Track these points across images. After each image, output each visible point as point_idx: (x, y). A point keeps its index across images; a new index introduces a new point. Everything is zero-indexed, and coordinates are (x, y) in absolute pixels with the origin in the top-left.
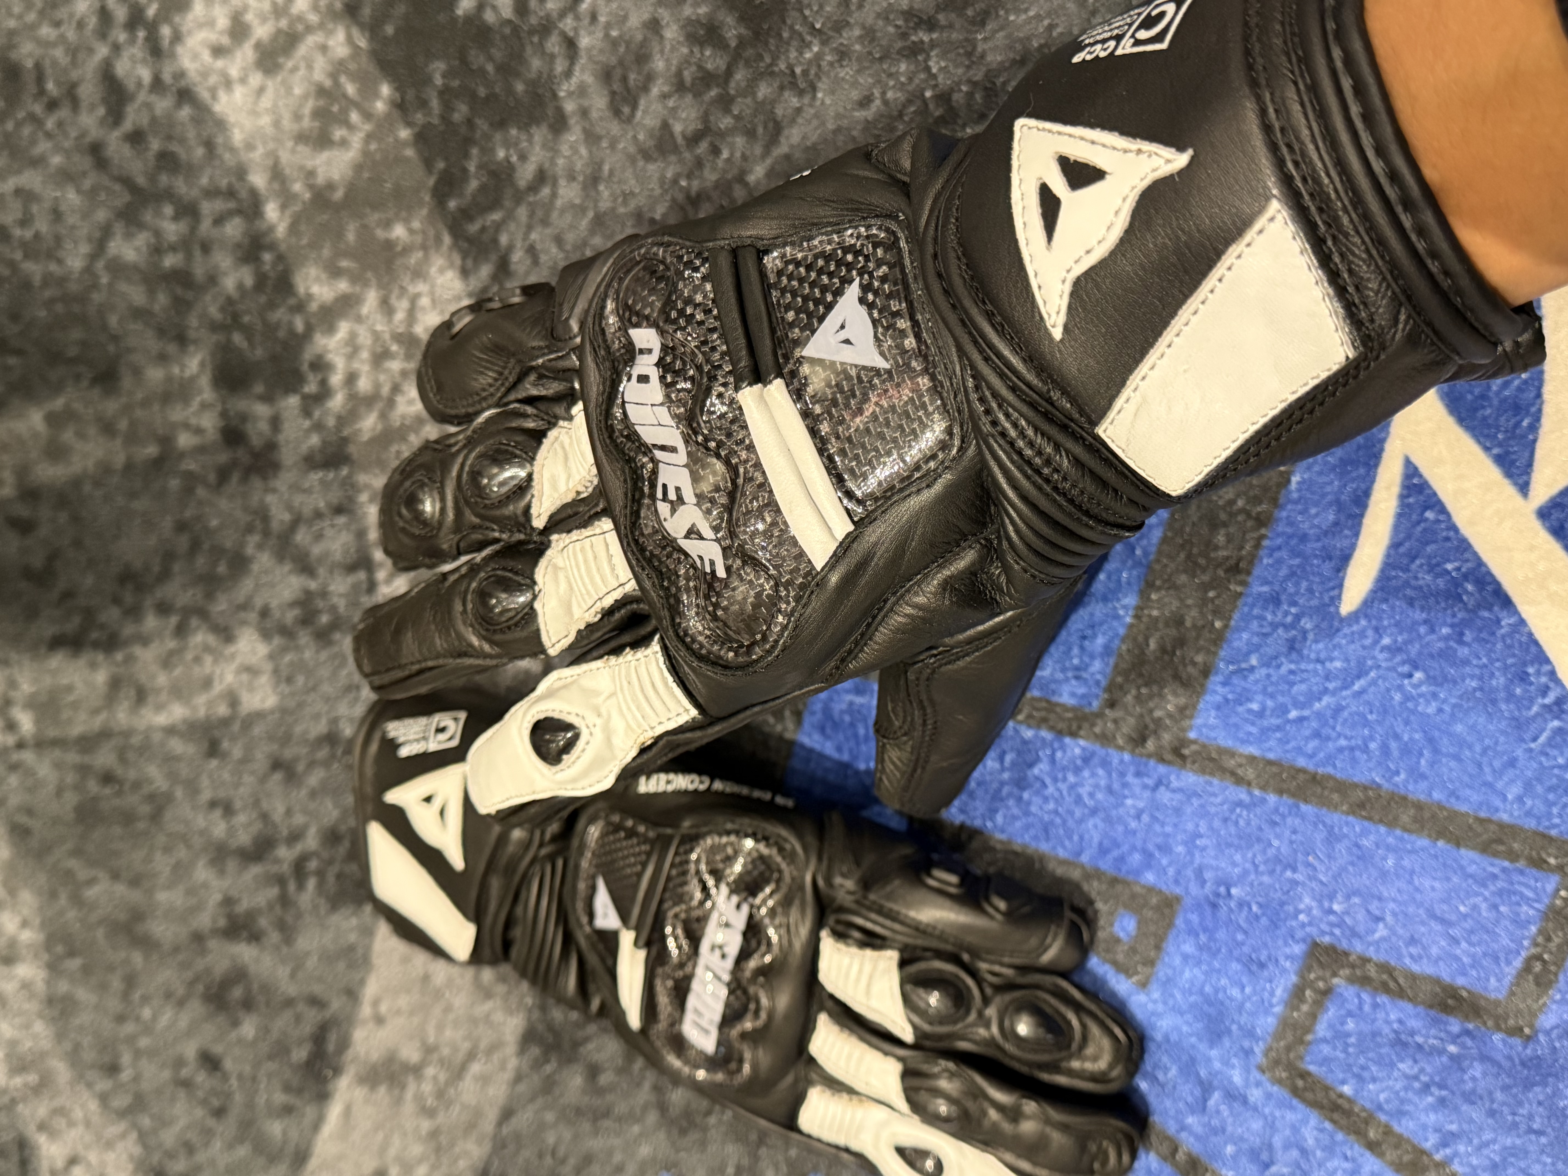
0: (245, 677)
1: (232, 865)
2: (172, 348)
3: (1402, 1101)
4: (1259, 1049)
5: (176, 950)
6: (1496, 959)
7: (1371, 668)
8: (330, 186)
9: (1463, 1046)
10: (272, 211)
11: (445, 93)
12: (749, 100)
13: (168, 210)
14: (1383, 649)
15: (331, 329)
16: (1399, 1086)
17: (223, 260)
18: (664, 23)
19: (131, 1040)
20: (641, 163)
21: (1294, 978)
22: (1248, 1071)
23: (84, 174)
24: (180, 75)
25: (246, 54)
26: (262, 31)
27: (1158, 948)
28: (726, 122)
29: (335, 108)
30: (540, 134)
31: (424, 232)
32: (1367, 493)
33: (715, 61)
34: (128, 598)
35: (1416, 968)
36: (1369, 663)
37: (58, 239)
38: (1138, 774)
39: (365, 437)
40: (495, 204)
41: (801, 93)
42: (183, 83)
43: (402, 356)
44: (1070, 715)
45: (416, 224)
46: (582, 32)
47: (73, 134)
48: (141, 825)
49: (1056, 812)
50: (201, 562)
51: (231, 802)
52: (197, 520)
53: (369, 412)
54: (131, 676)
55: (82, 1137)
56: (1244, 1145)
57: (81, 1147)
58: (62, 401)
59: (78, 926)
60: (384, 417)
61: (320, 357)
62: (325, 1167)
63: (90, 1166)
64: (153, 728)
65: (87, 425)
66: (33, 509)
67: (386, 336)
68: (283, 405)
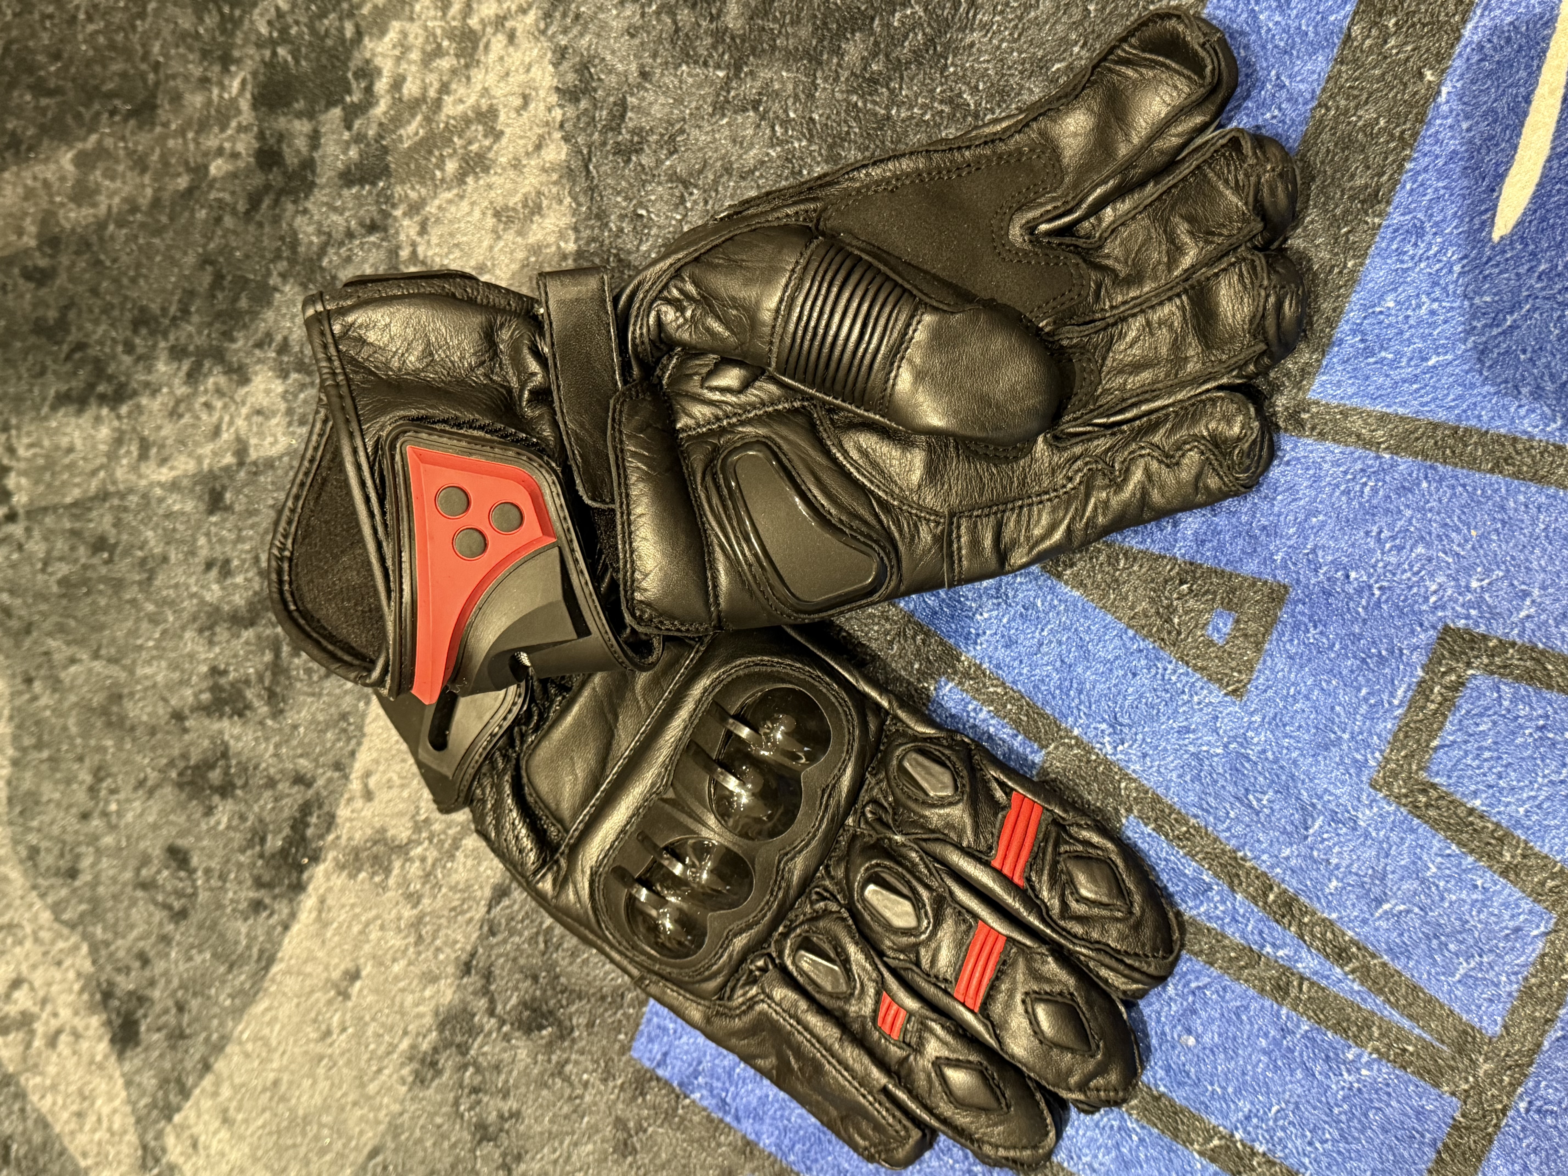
0: (255, 421)
1: (222, 633)
2: (214, 71)
4: (1374, 761)
5: (153, 730)
7: (1526, 300)
15: (382, 31)
19: (94, 839)
21: (1420, 673)
27: (1259, 649)
32: (1528, 100)
34: (142, 344)
36: (1525, 293)
39: (406, 145)
43: (453, 54)
48: (130, 594)
51: (227, 562)
52: (221, 252)
53: (413, 116)
54: (134, 429)
55: (27, 956)
56: (1352, 879)
57: (24, 968)
58: (94, 138)
59: (48, 713)
60: (428, 120)
61: (368, 62)
62: (288, 972)
63: (32, 989)
64: (152, 485)
65: (117, 161)
66: (52, 257)
67: (439, 32)
68: (322, 118)
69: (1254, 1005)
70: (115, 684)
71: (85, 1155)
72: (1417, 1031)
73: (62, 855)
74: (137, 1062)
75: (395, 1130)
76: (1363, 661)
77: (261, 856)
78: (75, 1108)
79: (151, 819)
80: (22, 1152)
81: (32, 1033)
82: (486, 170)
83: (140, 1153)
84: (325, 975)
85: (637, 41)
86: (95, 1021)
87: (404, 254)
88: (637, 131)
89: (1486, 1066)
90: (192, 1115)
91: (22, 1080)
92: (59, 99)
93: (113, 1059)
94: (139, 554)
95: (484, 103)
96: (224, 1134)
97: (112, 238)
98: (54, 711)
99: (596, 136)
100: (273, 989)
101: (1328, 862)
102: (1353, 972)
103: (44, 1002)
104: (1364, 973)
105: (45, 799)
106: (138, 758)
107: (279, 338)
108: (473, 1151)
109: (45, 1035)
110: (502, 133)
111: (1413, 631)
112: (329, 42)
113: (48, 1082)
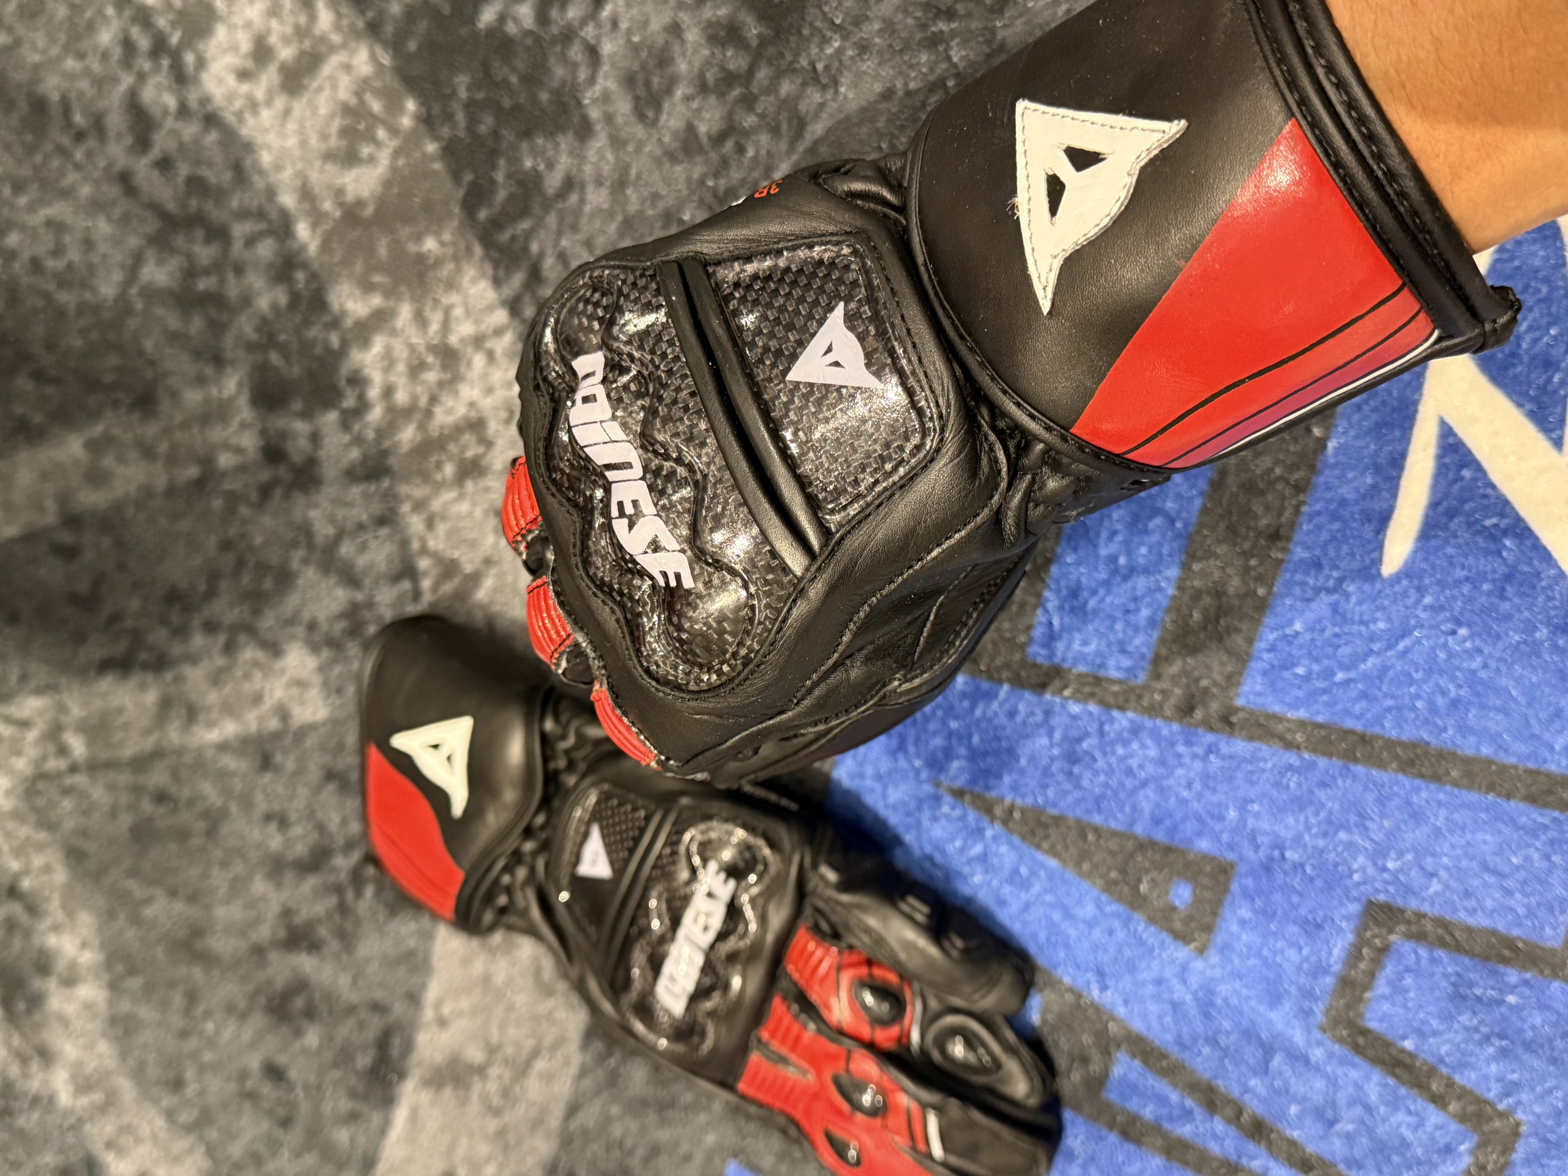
0: (295, 691)
1: (289, 876)
2: (209, 370)
3: (1463, 1054)
4: (1319, 1009)
5: (237, 963)
6: (1551, 910)
7: (1415, 628)
8: (360, 203)
9: (1521, 996)
10: (303, 230)
11: (470, 105)
12: (771, 98)
13: (200, 234)
14: (1425, 609)
15: (365, 343)
16: (1459, 1038)
17: (256, 281)
18: (684, 26)
19: (194, 1055)
20: (667, 165)
21: (1350, 937)
22: (1308, 1030)
23: (114, 203)
24: (205, 100)
25: (270, 76)
26: (286, 53)
27: (1214, 914)
28: (749, 121)
29: (362, 126)
30: (565, 141)
31: (454, 244)
32: (1403, 455)
33: (736, 61)
34: (175, 618)
35: (1471, 921)
36: (1413, 622)
37: (91, 268)
38: (1188, 743)
39: (405, 448)
40: (524, 212)
41: (824, 88)
42: (209, 108)
43: (438, 367)
44: (1116, 688)
45: (447, 236)
46: (604, 40)
47: (102, 164)
48: (196, 842)
49: (1107, 785)
50: (246, 580)
51: (285, 815)
52: (240, 539)
53: (408, 422)
54: (180, 695)
55: (149, 1153)
57: (147, 1164)
58: (100, 426)
60: (422, 426)
61: (357, 371)
64: (204, 746)
65: (126, 448)
66: (75, 534)
67: (422, 349)
68: (320, 419)
70: (194, 921)
73: (167, 1067)
77: (353, 1072)
79: (246, 1039)
92: (62, 388)
94: (201, 806)
97: (133, 520)
105: (143, 1020)
107: (307, 618)
110: (492, 443)
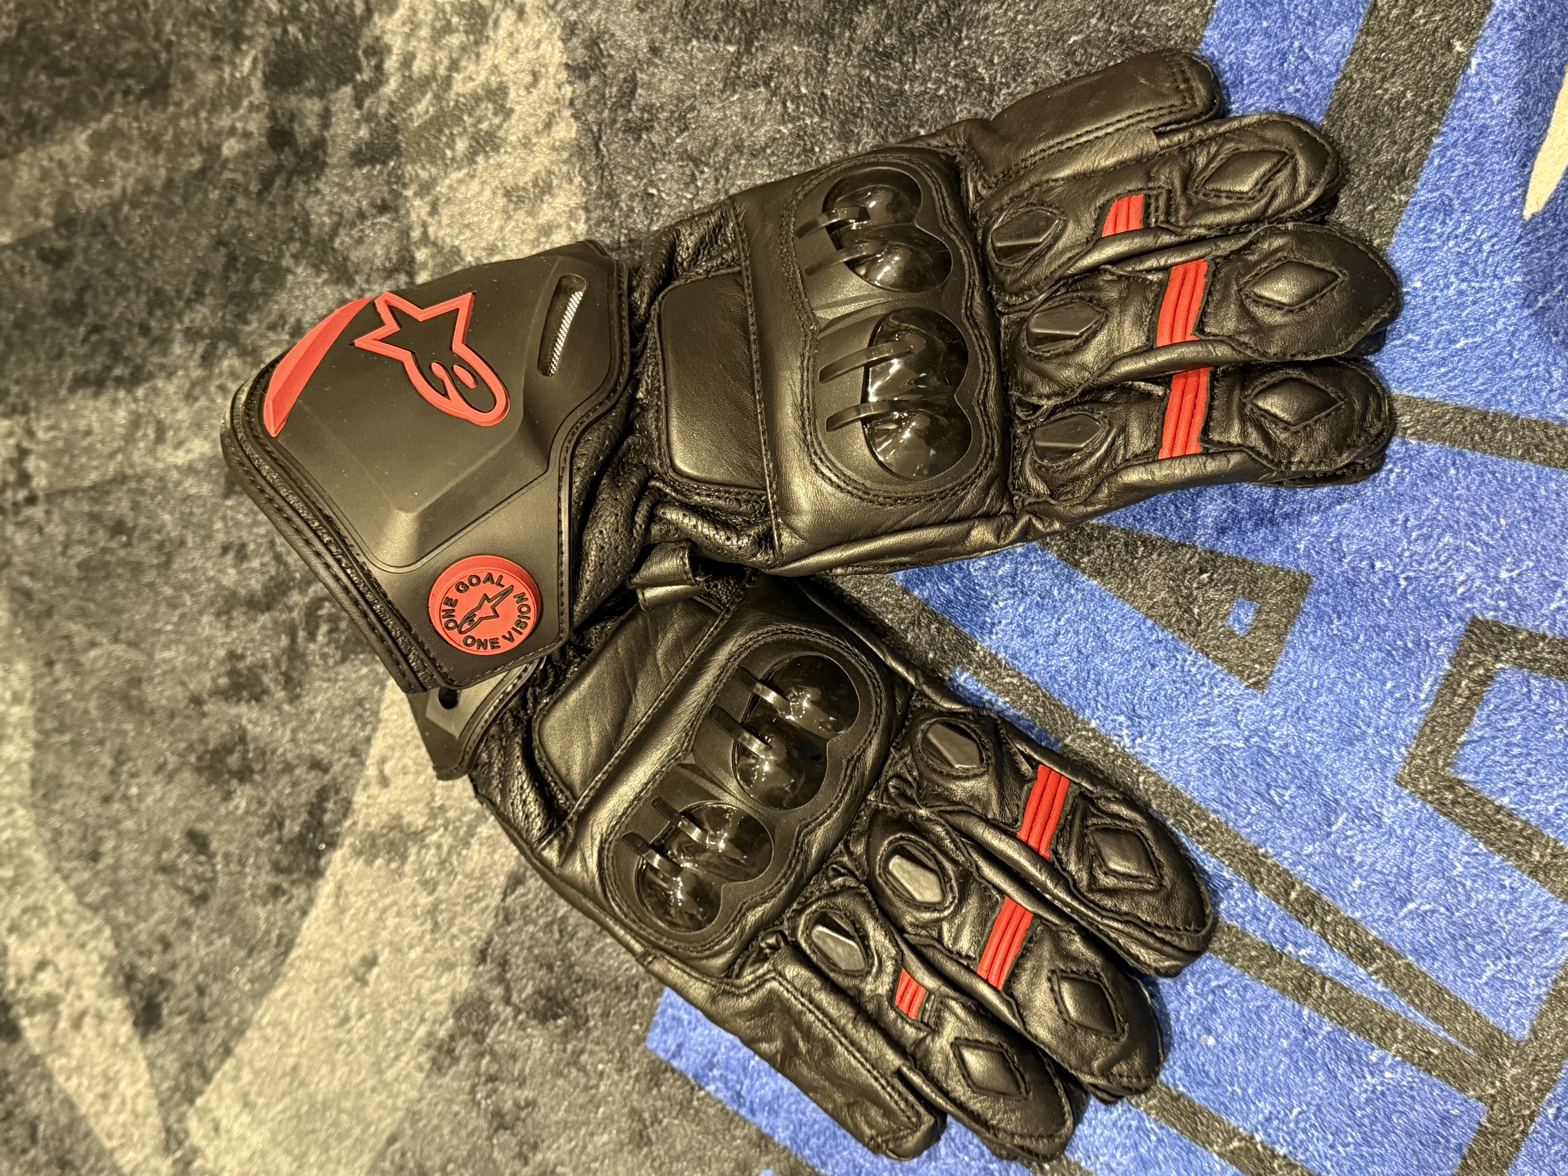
1: (239, 617)
2: (226, 49)
4: (1400, 756)
5: (172, 714)
7: (1559, 279)
15: (390, 9)
19: (115, 822)
21: (1447, 667)
27: (1281, 640)
34: (157, 326)
36: (1557, 272)
39: (417, 123)
48: (148, 577)
51: (243, 546)
52: (234, 232)
53: (424, 94)
54: (150, 412)
55: (52, 938)
56: (1376, 878)
57: (49, 949)
58: (108, 118)
59: (69, 696)
60: (438, 98)
61: (378, 39)
62: (307, 957)
63: (57, 971)
64: (168, 469)
65: (130, 141)
66: (68, 238)
67: (448, 8)
68: (332, 97)
69: (1274, 1005)
70: (134, 668)
71: (110, 1136)
72: (1442, 1034)
73: (84, 839)
74: (161, 1045)
75: (413, 1116)
76: (1389, 653)
77: (279, 841)
78: (99, 1089)
79: (171, 804)
80: (49, 1132)
81: (57, 1015)
82: (496, 148)
83: (163, 1135)
84: (342, 961)
85: (647, 16)
86: (118, 1004)
87: (416, 234)
88: (648, 108)
89: (1514, 1071)
90: (214, 1098)
91: (49, 1060)
92: (74, 78)
93: (136, 1041)
94: (157, 537)
95: (494, 80)
96: (245, 1118)
97: (127, 219)
98: (75, 694)
99: (606, 113)
100: (292, 974)
101: (1352, 859)
102: (1376, 972)
103: (69, 983)
104: (1388, 973)
105: (67, 782)
106: (159, 743)
107: (292, 320)
108: (489, 1138)
109: (70, 1017)
110: (512, 110)
111: (1440, 623)
112: (339, 19)
113: (74, 1063)
